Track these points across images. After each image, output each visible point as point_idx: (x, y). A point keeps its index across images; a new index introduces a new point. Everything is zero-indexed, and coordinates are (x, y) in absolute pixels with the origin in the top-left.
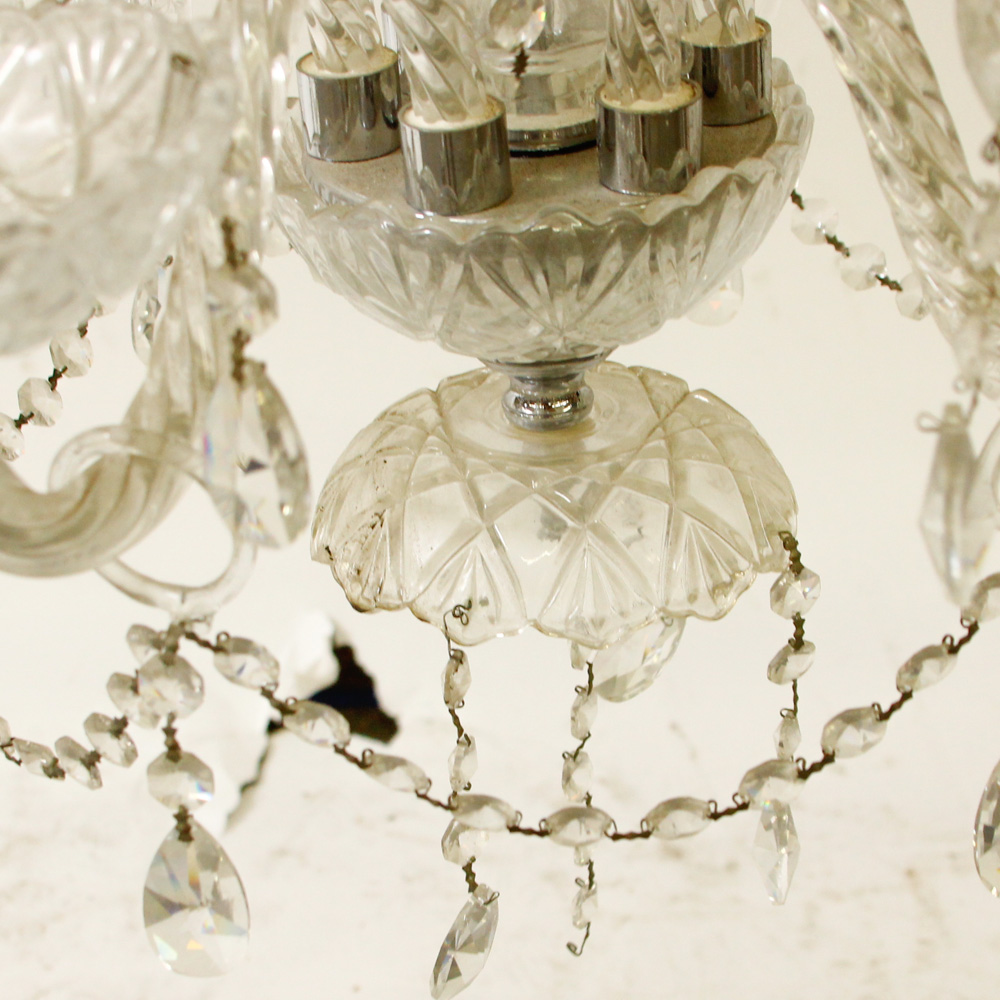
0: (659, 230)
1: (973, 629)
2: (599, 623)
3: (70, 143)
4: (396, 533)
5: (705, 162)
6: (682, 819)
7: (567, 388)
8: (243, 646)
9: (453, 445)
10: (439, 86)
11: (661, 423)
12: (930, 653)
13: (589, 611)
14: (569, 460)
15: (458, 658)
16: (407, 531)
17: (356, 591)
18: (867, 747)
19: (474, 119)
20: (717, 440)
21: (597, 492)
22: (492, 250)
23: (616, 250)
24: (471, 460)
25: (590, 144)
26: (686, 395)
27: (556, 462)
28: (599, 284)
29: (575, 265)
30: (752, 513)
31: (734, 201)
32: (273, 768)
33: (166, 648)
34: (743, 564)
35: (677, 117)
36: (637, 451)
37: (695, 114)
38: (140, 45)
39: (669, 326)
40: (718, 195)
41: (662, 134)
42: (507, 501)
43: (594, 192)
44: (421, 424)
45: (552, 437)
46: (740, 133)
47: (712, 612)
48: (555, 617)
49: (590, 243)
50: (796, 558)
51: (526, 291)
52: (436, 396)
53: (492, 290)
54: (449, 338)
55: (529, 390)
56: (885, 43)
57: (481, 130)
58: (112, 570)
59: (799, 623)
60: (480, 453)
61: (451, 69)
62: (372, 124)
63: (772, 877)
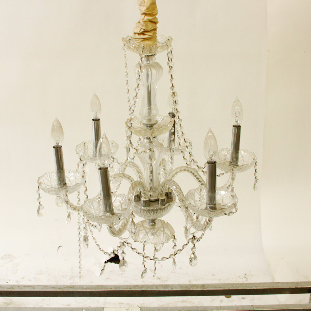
0: (163, 209)
1: (188, 243)
2: (157, 243)
3: (120, 205)
4: (139, 235)
5: (167, 203)
6: (164, 259)
7: (154, 222)
8: (129, 243)
9: (143, 227)
10: (144, 196)
11: (162, 225)
12: (185, 245)
13: (156, 242)
14: (154, 228)
15: (144, 246)
16: (140, 234)
17: (135, 240)
18: (180, 253)
19: (147, 199)
20: (168, 227)
21: (157, 231)
22: (149, 210)
23: (159, 210)
24: (145, 228)
25: (157, 201)
26: (165, 222)
27: (153, 228)
28: (158, 213)
29: (156, 212)
30: (171, 233)
31: (169, 206)
32: (105, 268)
33: (123, 243)
34: (170, 238)
35: (165, 199)
36: (160, 227)
37: (166, 199)
38: (126, 198)
39: (164, 216)
40: (168, 206)
41: (163, 201)
42: (149, 232)
43: (157, 205)
44: (140, 225)
45: (153, 226)
46: (170, 200)
47: (167, 242)
48: (153, 242)
49: (157, 210)
50: (175, 237)
51: (151, 214)
52: (141, 222)
53: (148, 214)
54: (144, 218)
55: (150, 222)
56: (181, 196)
57: (148, 200)
58: (119, 237)
59: (175, 243)
60: (146, 228)
61: (145, 195)
62: (137, 198)
63: (174, 268)
